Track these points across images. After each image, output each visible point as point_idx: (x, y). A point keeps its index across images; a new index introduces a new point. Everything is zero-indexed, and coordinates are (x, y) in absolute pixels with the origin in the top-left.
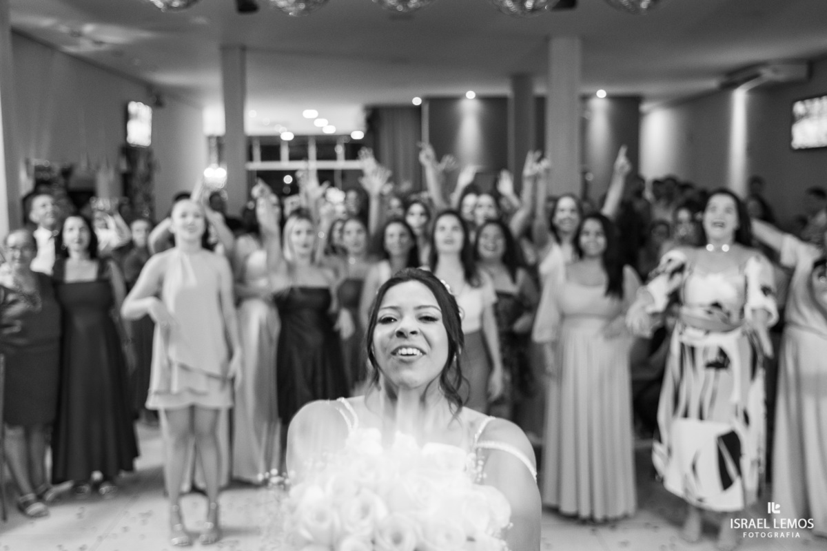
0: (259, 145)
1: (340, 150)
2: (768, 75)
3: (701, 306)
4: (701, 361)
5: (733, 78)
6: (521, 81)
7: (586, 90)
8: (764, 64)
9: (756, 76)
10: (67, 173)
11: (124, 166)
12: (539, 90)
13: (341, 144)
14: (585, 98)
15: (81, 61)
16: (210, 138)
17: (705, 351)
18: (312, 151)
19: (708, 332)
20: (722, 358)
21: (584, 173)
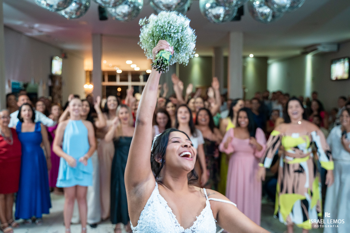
0: (107, 75)
1: (141, 77)
2: (321, 49)
3: (291, 148)
4: (292, 170)
5: (306, 50)
6: (217, 50)
7: (245, 54)
8: (319, 44)
9: (316, 49)
10: (25, 86)
11: (50, 83)
12: (225, 54)
13: (142, 75)
14: (245, 57)
15: (33, 39)
16: (87, 72)
17: (294, 166)
18: (130, 78)
19: (294, 158)
20: (301, 168)
21: (244, 89)
